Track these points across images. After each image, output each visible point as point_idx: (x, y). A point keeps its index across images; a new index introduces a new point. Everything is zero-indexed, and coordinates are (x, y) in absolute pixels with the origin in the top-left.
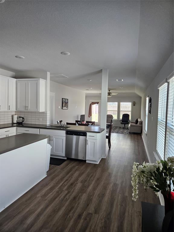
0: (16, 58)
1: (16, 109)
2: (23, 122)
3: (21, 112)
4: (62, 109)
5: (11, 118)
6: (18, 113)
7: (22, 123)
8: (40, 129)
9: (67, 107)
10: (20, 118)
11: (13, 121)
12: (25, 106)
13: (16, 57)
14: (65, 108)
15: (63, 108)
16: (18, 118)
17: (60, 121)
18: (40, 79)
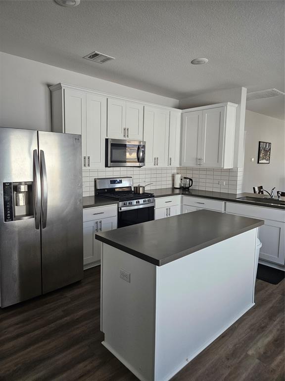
0: (192, 64)
1: (180, 164)
2: (190, 186)
3: (187, 169)
4: (258, 163)
5: (171, 179)
6: (182, 171)
7: (188, 188)
8: (225, 203)
9: (269, 160)
10: (185, 180)
11: (173, 184)
12: (197, 159)
13: (192, 62)
14: (264, 161)
15: (260, 162)
16: (181, 179)
17: (259, 187)
18: (229, 103)
